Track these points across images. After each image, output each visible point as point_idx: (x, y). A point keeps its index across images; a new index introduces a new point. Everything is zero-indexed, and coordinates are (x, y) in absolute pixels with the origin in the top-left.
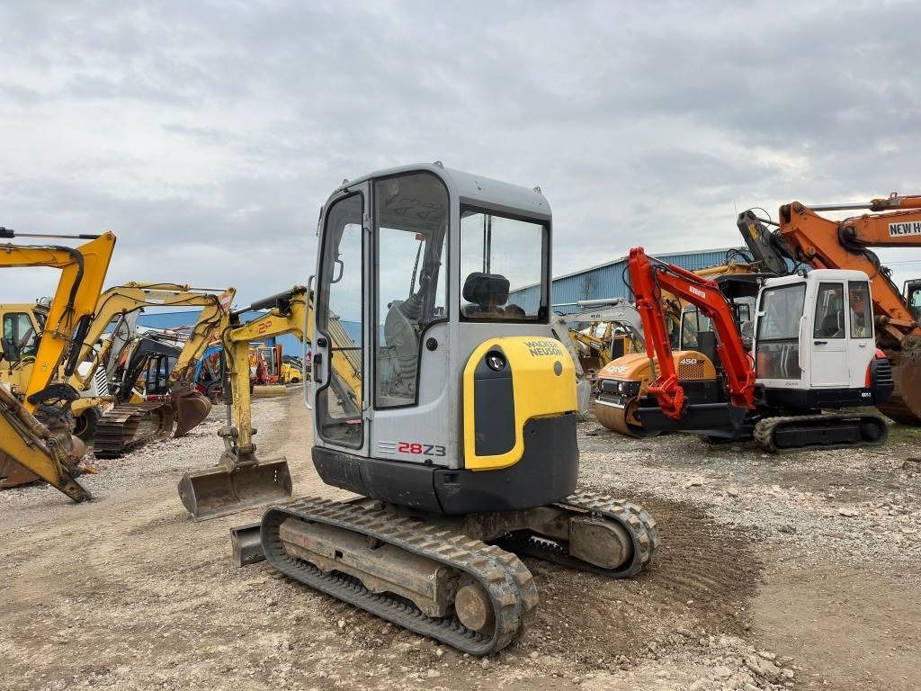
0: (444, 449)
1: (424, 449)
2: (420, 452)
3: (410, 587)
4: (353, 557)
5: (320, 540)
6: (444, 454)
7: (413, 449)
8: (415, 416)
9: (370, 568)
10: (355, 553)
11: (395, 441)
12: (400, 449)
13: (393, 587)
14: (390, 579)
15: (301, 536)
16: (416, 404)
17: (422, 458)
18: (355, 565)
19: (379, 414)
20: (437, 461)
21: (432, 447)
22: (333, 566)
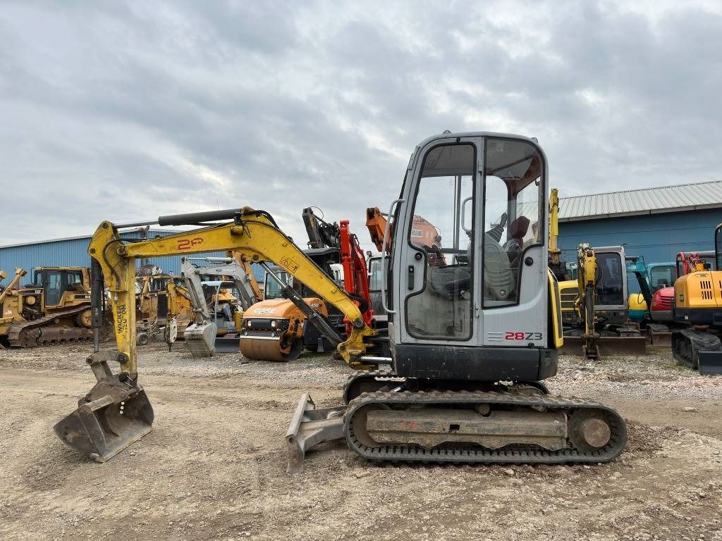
0: (541, 334)
1: (525, 336)
2: (523, 338)
3: (540, 434)
4: (473, 426)
5: (428, 420)
6: (541, 338)
7: (517, 336)
8: (518, 313)
9: (494, 430)
10: (474, 422)
11: (502, 332)
12: (507, 338)
13: (515, 439)
14: (519, 433)
15: (402, 422)
16: (518, 304)
17: (524, 343)
18: (476, 432)
19: (486, 312)
20: (537, 343)
21: (532, 334)
22: (443, 439)
